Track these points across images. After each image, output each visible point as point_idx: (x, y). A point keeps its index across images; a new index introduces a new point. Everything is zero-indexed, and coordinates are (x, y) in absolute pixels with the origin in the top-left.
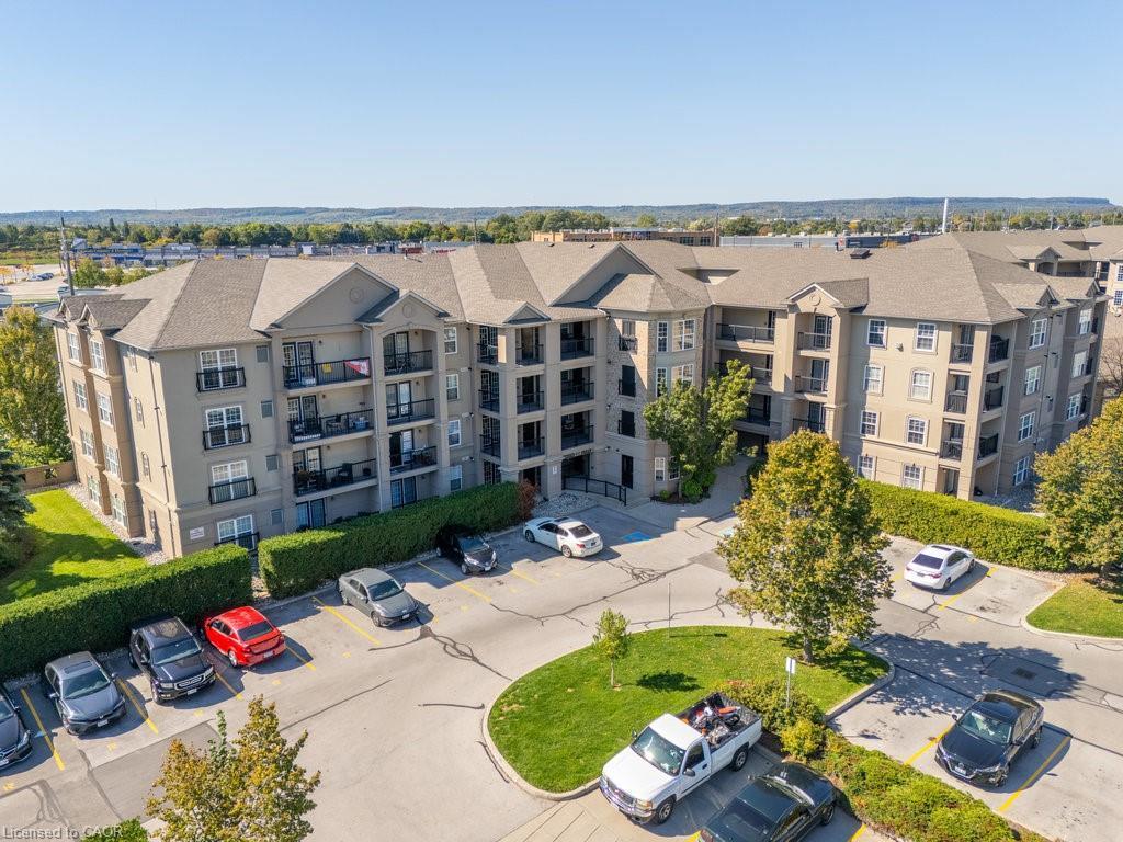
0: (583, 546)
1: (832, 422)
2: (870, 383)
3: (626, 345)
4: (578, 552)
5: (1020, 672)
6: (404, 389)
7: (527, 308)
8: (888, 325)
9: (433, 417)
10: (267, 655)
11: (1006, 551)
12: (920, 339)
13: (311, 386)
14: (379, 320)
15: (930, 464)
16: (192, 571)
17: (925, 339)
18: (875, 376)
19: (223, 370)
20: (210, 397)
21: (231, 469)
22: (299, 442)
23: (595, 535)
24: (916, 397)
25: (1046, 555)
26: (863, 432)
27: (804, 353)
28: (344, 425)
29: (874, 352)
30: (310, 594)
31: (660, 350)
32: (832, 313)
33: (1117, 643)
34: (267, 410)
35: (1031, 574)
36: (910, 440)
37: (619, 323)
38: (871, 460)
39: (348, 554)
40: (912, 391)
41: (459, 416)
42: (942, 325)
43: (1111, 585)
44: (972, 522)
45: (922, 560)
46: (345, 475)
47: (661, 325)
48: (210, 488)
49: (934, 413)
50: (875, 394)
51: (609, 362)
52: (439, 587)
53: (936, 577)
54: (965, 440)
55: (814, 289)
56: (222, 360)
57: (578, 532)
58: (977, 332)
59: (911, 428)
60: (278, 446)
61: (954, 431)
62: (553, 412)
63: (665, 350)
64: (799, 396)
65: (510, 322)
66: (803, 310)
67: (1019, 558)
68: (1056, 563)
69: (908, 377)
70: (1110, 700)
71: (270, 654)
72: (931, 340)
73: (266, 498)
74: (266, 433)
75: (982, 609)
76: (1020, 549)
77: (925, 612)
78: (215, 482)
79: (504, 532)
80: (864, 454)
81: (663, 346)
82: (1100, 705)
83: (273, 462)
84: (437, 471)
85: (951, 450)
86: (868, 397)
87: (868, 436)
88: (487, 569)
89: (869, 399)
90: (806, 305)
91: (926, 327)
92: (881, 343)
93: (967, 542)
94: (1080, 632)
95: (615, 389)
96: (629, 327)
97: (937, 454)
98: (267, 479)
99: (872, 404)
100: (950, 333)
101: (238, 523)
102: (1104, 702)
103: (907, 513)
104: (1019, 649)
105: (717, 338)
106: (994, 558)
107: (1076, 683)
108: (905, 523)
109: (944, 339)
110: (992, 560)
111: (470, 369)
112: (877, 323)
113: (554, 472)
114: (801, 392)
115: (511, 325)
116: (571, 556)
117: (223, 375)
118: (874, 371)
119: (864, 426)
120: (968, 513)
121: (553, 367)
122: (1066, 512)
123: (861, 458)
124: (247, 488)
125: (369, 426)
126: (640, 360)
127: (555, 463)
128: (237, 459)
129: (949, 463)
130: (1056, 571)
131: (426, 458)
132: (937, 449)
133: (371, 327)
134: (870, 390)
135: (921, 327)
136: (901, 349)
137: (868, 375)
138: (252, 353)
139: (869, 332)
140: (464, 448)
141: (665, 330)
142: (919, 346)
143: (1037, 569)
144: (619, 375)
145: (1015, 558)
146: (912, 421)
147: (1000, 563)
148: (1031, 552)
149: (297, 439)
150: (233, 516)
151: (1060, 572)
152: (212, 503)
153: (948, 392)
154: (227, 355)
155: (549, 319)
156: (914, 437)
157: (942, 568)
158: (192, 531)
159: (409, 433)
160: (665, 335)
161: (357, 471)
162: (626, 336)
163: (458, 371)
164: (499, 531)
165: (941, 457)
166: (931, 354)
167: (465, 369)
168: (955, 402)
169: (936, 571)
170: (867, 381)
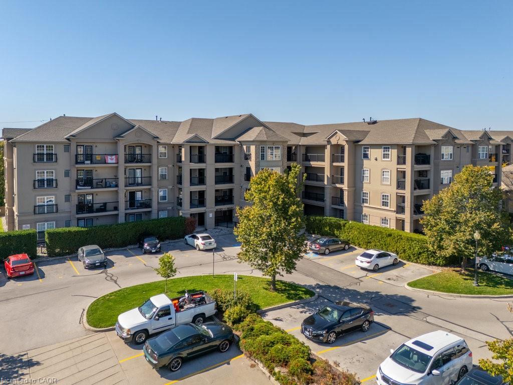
0: (204, 244)
1: (347, 197)
2: (365, 178)
3: (247, 157)
4: (202, 247)
5: (388, 305)
6: (138, 171)
7: (196, 137)
8: (371, 148)
9: (151, 185)
10: (21, 273)
11: (414, 254)
12: (384, 154)
13: (87, 164)
14: (122, 137)
15: (392, 216)
16: (6, 236)
17: (387, 154)
18: (367, 174)
19: (47, 154)
20: (39, 165)
21: (46, 198)
22: (79, 189)
23: (213, 240)
24: (384, 183)
25: (432, 256)
26: (363, 202)
27: (335, 164)
28: (104, 184)
29: (365, 162)
30: (68, 256)
31: (262, 159)
32: (344, 143)
33: (451, 296)
34: (67, 174)
35: (427, 267)
36: (383, 205)
37: (245, 147)
38: (367, 216)
39: (89, 239)
40: (383, 180)
41: (166, 187)
42: (393, 146)
43: (467, 273)
44: (398, 240)
45: (365, 255)
46: (103, 208)
47: (262, 147)
48: (35, 206)
49: (392, 191)
50: (366, 183)
51: (241, 166)
52: (127, 257)
53: (368, 262)
54: (406, 203)
55: (336, 133)
56: (47, 150)
57: (204, 238)
58: (407, 149)
59: (383, 199)
60: (71, 191)
61: (401, 199)
62: (210, 188)
63: (264, 159)
64: (334, 185)
65: (186, 142)
66: (333, 143)
67: (421, 258)
68: (439, 261)
69: (380, 173)
70: (429, 319)
71: (23, 273)
72: (389, 154)
73: (63, 215)
74: (65, 184)
75: (389, 279)
76: (420, 253)
77: (358, 279)
78: (37, 204)
79: (177, 240)
80: (363, 214)
81: (263, 157)
82: (422, 320)
83: (68, 198)
84: (151, 211)
85: (400, 209)
86: (364, 185)
87: (365, 204)
88: (153, 251)
89: (365, 186)
90: (334, 141)
91: (386, 148)
92: (368, 158)
93: (396, 251)
94: (432, 290)
95: (243, 178)
96: (248, 149)
97: (395, 211)
98: (64, 206)
99: (366, 188)
100: (396, 150)
101: (48, 224)
102: (425, 319)
103: (370, 237)
104: (396, 295)
105: (303, 161)
106: (409, 259)
107: (416, 310)
108: (370, 242)
109: (394, 153)
110: (408, 260)
111: (173, 166)
112: (366, 148)
113: (210, 216)
114: (335, 184)
115: (186, 143)
116: (199, 250)
117: (47, 156)
118: (366, 172)
119: (363, 199)
120: (396, 235)
121: (211, 166)
122: (435, 228)
123: (363, 215)
124: (53, 209)
125: (117, 186)
126: (252, 164)
127: (211, 212)
128: (51, 195)
129: (400, 216)
130: (439, 265)
131: (147, 204)
132: (394, 209)
133: (118, 140)
134: (365, 181)
135: (384, 148)
136: (376, 159)
137: (363, 174)
138: (62, 147)
139: (363, 153)
140: (168, 203)
141: (264, 150)
142: (384, 158)
143: (429, 264)
144: (245, 172)
145: (419, 258)
146: (383, 195)
147: (412, 262)
148: (425, 255)
149: (78, 187)
150: (45, 221)
151: (442, 266)
152: (35, 213)
153: (397, 180)
154: (49, 148)
155: (208, 143)
156: (385, 204)
157: (372, 259)
158: (24, 226)
159: (140, 193)
160: (264, 152)
161: (109, 206)
162: (247, 153)
163: (167, 166)
164: (174, 240)
165: (397, 213)
166: (389, 161)
167: (171, 166)
168: (400, 185)
169: (369, 260)
170: (363, 176)
